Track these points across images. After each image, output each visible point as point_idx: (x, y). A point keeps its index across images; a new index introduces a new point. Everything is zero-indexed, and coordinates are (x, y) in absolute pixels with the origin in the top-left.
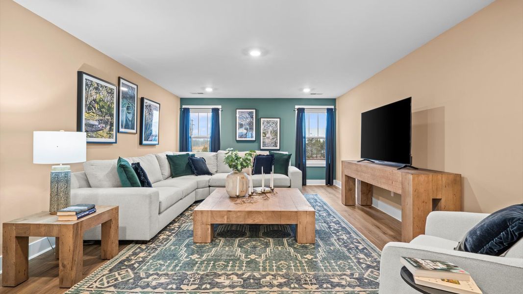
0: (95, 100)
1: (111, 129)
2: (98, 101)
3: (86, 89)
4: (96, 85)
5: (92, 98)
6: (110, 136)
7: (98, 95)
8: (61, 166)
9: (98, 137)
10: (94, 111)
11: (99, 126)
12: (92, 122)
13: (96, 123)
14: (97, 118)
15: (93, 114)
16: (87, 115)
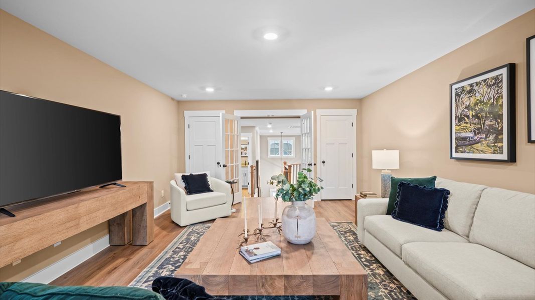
0: (467, 107)
1: (498, 140)
2: (472, 105)
3: (456, 100)
4: (469, 88)
5: (464, 106)
6: (494, 150)
7: (472, 99)
8: (386, 171)
9: (473, 152)
10: (467, 120)
11: (476, 138)
12: (464, 135)
13: (471, 135)
14: (473, 127)
15: (465, 125)
16: (458, 128)
